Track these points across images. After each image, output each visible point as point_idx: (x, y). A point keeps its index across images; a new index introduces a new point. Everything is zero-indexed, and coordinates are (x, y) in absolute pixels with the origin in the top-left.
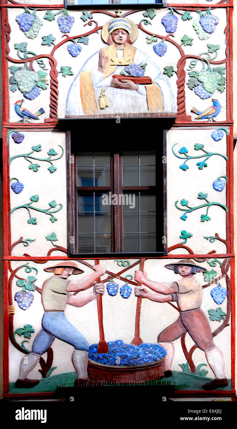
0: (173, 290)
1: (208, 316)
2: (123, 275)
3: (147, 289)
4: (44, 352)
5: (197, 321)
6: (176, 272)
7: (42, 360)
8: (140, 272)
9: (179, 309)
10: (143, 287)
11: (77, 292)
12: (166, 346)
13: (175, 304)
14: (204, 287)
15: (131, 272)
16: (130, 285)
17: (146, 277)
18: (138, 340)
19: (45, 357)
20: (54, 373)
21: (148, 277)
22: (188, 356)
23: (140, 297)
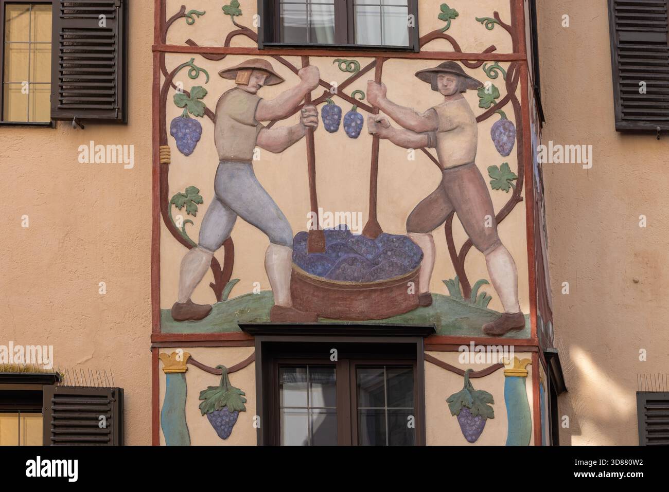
0: (431, 124)
1: (488, 180)
2: (348, 91)
3: (388, 119)
4: (219, 247)
5: (471, 191)
6: (435, 88)
7: (214, 264)
8: (375, 86)
9: (440, 165)
10: (382, 115)
11: (273, 121)
12: (421, 240)
13: (433, 151)
14: (479, 119)
15: (361, 84)
16: (359, 110)
17: (385, 95)
18: (373, 227)
19: (220, 255)
20: (236, 292)
21: (389, 96)
22: (458, 262)
23: (376, 137)
